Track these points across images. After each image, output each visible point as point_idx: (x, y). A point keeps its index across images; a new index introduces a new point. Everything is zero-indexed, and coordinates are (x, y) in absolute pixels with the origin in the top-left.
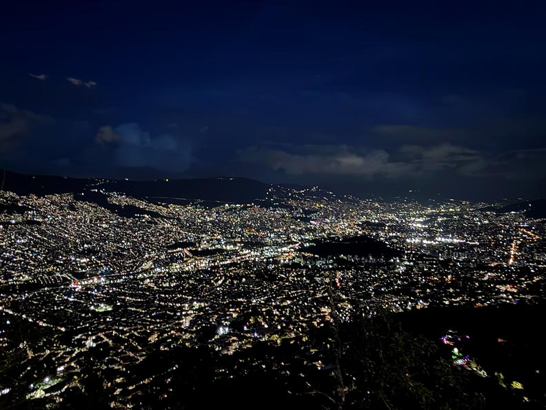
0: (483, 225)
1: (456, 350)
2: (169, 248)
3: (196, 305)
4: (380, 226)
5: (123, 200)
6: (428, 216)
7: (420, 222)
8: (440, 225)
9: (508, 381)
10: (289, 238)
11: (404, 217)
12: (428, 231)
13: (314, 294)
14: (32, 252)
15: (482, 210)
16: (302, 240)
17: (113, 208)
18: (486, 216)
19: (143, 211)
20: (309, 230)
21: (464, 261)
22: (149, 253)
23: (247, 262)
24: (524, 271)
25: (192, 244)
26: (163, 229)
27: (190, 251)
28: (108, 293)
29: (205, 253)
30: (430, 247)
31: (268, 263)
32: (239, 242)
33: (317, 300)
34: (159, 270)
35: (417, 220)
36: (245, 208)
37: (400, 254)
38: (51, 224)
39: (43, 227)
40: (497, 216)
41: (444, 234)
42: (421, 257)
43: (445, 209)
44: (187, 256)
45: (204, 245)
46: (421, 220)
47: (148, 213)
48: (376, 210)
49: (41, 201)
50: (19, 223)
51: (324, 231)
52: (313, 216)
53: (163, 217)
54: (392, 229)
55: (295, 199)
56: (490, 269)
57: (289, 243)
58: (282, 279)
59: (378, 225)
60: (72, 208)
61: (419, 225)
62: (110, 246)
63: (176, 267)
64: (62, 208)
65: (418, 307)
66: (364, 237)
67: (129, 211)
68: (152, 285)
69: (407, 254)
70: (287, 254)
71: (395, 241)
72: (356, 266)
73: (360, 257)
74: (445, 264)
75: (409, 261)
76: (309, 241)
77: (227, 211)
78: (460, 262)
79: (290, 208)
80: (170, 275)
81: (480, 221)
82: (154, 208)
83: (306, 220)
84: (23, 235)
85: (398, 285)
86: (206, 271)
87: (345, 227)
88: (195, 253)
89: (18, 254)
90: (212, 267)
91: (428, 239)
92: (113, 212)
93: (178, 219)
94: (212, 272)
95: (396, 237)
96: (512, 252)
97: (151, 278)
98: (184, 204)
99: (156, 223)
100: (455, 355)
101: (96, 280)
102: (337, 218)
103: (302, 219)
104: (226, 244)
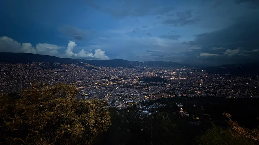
0: (193, 74)
2: (102, 79)
3: (110, 94)
4: (163, 74)
5: (90, 66)
6: (177, 71)
7: (174, 73)
8: (180, 74)
9: (195, 117)
10: (136, 77)
11: (170, 72)
13: (143, 92)
14: (66, 79)
15: (193, 70)
16: (139, 77)
17: (86, 68)
18: (194, 72)
19: (95, 69)
20: (141, 75)
21: (187, 84)
22: (97, 80)
23: (124, 83)
24: (203, 88)
25: (109, 78)
26: (100, 74)
27: (108, 80)
28: (86, 91)
29: (112, 80)
30: (176, 80)
31: (130, 83)
32: (122, 78)
33: (143, 94)
34: (99, 85)
36: (123, 68)
37: (167, 82)
38: (69, 72)
40: (198, 71)
41: (181, 77)
42: (173, 83)
43: (182, 69)
44: (107, 81)
45: (112, 78)
47: (96, 69)
48: (162, 69)
49: (67, 65)
50: (61, 71)
51: (146, 75)
53: (100, 70)
54: (166, 75)
55: (138, 66)
56: (194, 87)
57: (136, 78)
58: (134, 88)
60: (75, 67)
61: (174, 74)
62: (86, 78)
63: (104, 84)
64: (72, 67)
65: (172, 97)
66: (157, 77)
67: (91, 68)
68: (98, 89)
69: (170, 82)
70: (135, 81)
71: (166, 78)
72: (155, 85)
73: (156, 82)
74: (181, 85)
75: (170, 84)
76: (141, 78)
77: (118, 69)
78: (185, 85)
79: (137, 68)
80: (103, 86)
82: (97, 68)
83: (142, 72)
84: (63, 74)
85: (167, 91)
86: (112, 85)
87: (152, 74)
88: (110, 81)
89: (62, 80)
91: (176, 78)
93: (104, 71)
94: (114, 85)
95: (167, 77)
96: (201, 82)
97: (97, 87)
98: (106, 67)
99: (98, 72)
100: (181, 110)
101: (83, 87)
102: (150, 71)
103: (139, 71)
104: (118, 78)
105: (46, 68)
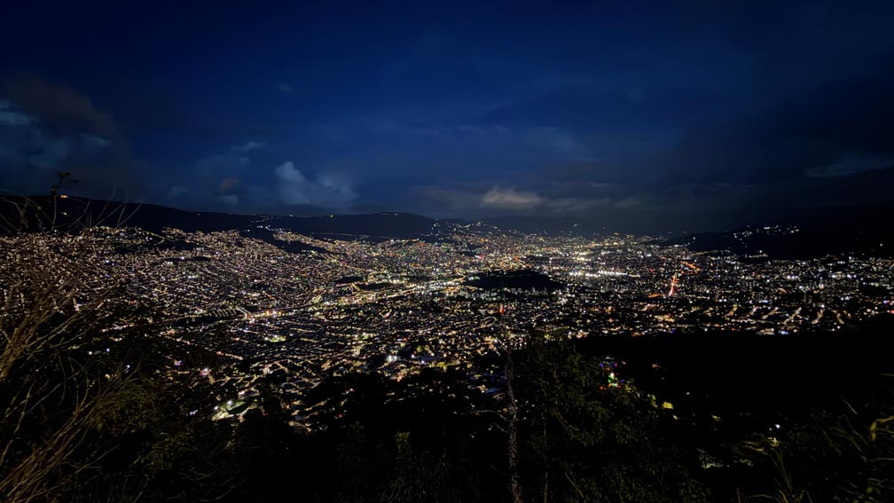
0: (645, 258)
1: (612, 375)
2: (337, 282)
3: (366, 335)
4: (544, 259)
5: (290, 237)
6: (591, 250)
7: (583, 256)
8: (603, 259)
9: (660, 402)
10: (454, 273)
11: (568, 251)
12: (592, 264)
13: (478, 325)
14: (204, 287)
15: (645, 243)
16: (467, 274)
17: (280, 244)
18: (649, 250)
19: (310, 247)
20: (473, 264)
21: (625, 293)
22: (318, 288)
23: (413, 295)
24: (683, 303)
25: (359, 279)
26: (330, 264)
27: (358, 285)
28: (280, 325)
29: (373, 287)
30: (592, 280)
31: (434, 296)
32: (405, 277)
33: (481, 330)
34: (327, 303)
35: (582, 254)
36: (410, 243)
37: (562, 286)
38: (220, 260)
39: (213, 264)
40: (660, 249)
41: (607, 267)
42: (583, 290)
43: (609, 242)
44: (355, 290)
45: (371, 280)
46: (584, 253)
47: (314, 249)
48: (541, 245)
49: (208, 237)
50: (189, 259)
51: (488, 265)
52: (478, 250)
53: (329, 252)
54: (556, 262)
55: (460, 234)
56: (650, 301)
57: (454, 277)
58: (447, 311)
59: (542, 259)
60: (240, 245)
61: (583, 259)
62: (279, 281)
63: (344, 301)
64: (229, 245)
65: (579, 336)
66: (528, 271)
67: (296, 247)
68: (323, 318)
69: (569, 287)
70: (452, 288)
71: (558, 274)
72: (520, 298)
73: (523, 290)
74: (606, 296)
75: (572, 293)
76: (474, 275)
77: (392, 246)
78: (621, 294)
79: (455, 243)
80: (339, 307)
81: (643, 254)
82: (319, 243)
83: (471, 255)
84: (194, 271)
85: (560, 316)
86: (373, 304)
87: (509, 261)
88: (363, 287)
89: (190, 289)
90: (380, 301)
91: (591, 272)
92: (280, 248)
93: (345, 255)
94: (379, 305)
95: (559, 271)
96: (673, 284)
97: (320, 311)
98: (350, 240)
99: (323, 259)
100: (610, 379)
101: (268, 313)
102: (501, 252)
103: (466, 254)
104: (392, 278)
105: (134, 249)
